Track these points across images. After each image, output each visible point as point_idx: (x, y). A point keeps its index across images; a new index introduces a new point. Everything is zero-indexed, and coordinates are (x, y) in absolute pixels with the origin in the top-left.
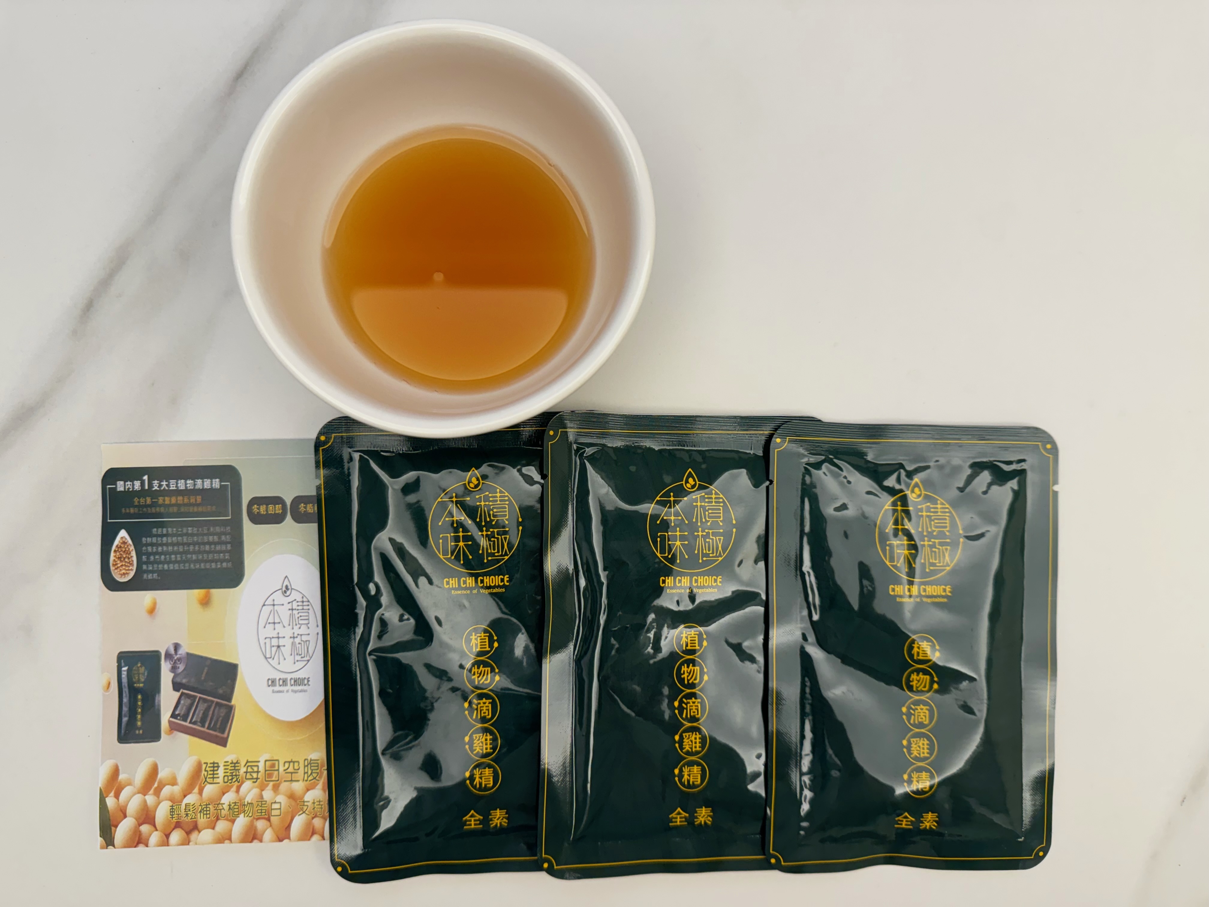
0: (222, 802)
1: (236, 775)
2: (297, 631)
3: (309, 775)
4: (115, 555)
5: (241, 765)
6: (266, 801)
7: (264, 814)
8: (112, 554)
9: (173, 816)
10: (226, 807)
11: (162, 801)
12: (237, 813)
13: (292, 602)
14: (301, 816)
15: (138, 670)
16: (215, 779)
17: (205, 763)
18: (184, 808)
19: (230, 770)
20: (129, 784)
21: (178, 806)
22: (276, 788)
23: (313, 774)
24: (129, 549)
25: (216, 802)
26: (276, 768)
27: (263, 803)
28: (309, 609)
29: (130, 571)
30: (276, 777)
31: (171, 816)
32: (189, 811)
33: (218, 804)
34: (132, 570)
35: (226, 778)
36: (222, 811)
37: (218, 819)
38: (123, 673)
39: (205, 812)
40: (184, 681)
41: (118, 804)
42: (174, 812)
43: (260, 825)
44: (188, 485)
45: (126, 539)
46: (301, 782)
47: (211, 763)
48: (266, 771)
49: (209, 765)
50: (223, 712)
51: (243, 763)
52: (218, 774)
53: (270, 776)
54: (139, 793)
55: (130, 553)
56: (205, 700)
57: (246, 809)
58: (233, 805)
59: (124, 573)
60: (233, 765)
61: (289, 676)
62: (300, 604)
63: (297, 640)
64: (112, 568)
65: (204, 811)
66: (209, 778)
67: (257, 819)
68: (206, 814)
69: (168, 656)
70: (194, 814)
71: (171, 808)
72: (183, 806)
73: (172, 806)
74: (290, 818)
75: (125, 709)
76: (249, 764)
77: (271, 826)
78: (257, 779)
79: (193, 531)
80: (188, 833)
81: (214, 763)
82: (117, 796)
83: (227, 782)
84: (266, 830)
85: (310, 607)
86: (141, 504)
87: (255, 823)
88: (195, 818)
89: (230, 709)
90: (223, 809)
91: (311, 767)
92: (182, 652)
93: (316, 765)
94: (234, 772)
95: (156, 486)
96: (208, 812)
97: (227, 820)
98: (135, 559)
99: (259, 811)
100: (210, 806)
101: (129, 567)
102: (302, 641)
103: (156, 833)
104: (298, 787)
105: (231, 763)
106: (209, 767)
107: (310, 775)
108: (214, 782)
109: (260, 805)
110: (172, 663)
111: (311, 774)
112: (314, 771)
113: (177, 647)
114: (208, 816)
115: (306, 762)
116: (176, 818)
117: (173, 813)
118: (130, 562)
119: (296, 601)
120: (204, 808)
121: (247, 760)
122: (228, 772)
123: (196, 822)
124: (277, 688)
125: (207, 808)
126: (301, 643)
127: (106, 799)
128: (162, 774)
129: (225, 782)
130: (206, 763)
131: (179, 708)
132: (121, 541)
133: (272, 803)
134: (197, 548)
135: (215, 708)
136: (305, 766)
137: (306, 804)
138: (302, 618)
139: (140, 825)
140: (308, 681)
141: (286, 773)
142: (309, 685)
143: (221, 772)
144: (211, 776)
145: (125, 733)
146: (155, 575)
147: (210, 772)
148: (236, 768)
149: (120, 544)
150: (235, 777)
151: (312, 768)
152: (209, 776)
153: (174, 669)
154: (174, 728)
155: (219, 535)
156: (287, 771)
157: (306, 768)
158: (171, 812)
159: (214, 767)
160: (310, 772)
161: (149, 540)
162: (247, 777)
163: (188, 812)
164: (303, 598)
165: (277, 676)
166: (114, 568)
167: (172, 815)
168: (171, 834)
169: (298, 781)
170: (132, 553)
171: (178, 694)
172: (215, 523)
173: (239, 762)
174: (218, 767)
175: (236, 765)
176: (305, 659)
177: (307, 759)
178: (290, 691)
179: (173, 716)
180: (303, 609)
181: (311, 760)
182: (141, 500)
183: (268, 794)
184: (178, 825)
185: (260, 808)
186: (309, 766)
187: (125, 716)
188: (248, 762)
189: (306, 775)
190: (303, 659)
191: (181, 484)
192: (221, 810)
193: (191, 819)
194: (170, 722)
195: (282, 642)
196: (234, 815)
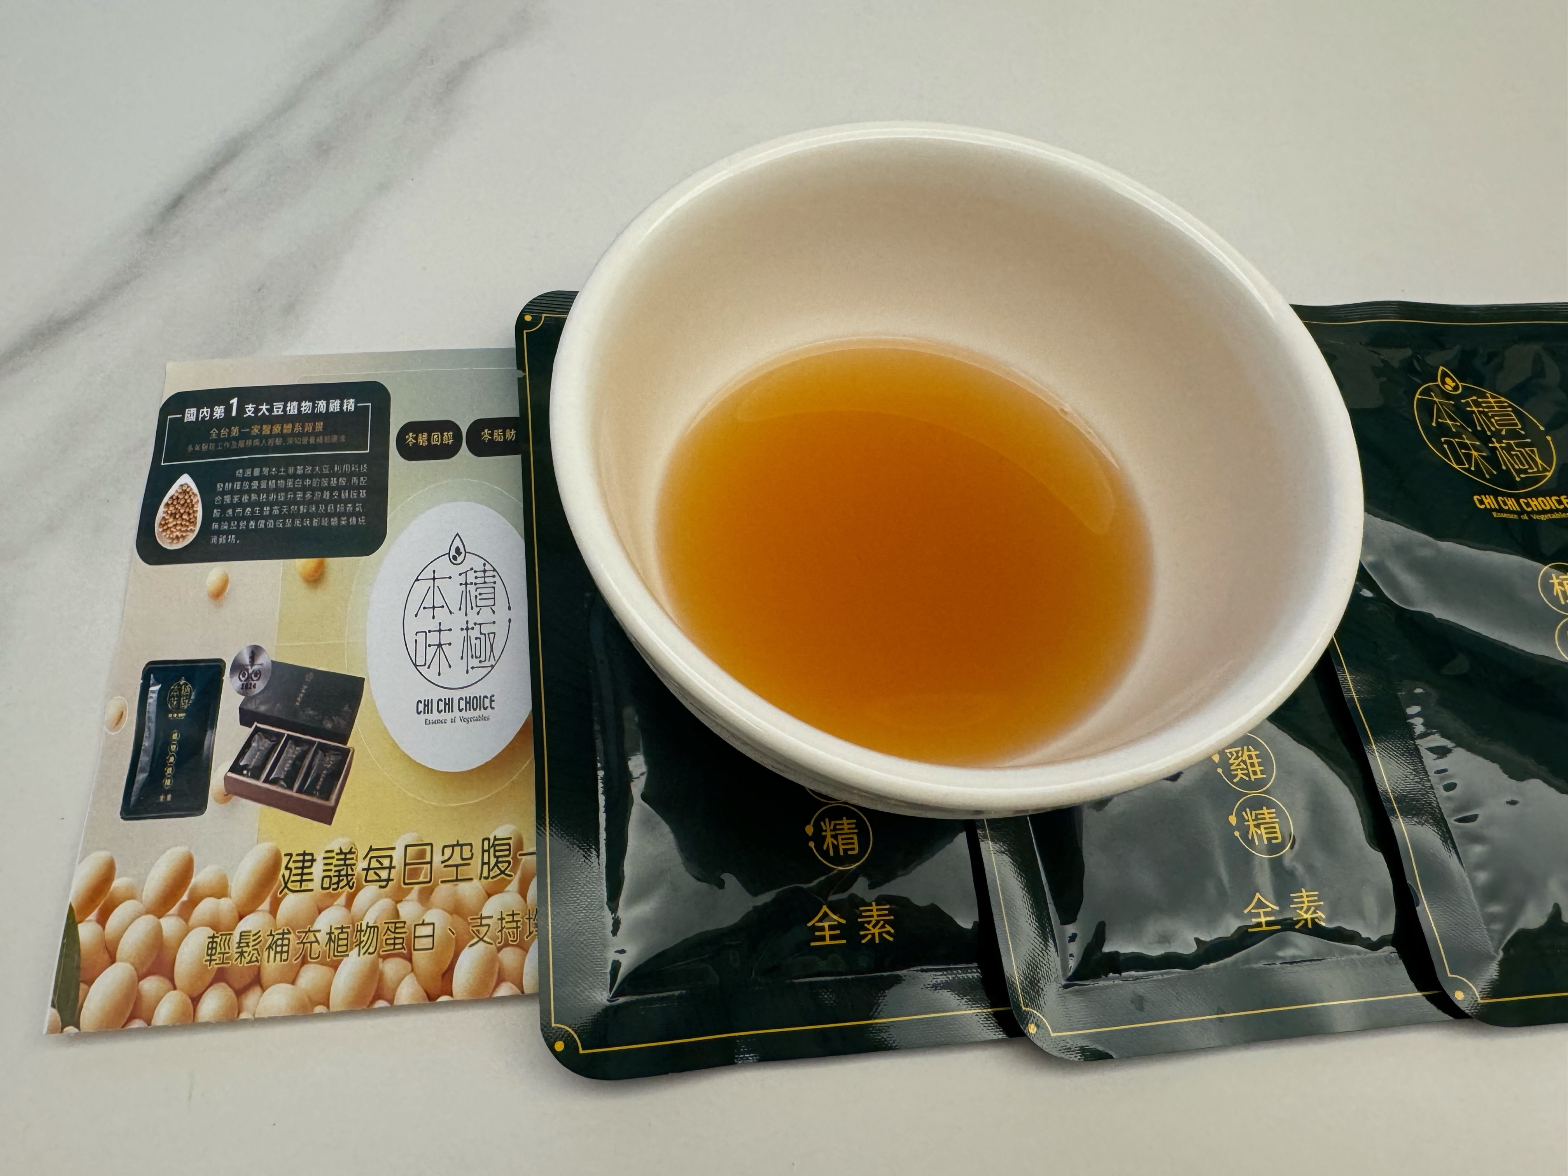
0: (316, 927)
1: (347, 875)
2: (473, 618)
3: (491, 867)
4: (166, 509)
5: (357, 856)
6: (404, 923)
7: (400, 946)
8: (162, 509)
9: (213, 958)
10: (322, 937)
11: (193, 928)
12: (345, 948)
13: (466, 572)
14: (474, 947)
15: (180, 690)
16: (304, 883)
17: (286, 855)
18: (237, 940)
19: (336, 866)
20: (132, 897)
21: (224, 937)
22: (425, 897)
23: (500, 865)
24: (192, 501)
25: (305, 927)
26: (428, 859)
27: (398, 925)
28: (495, 583)
29: (188, 533)
30: (426, 877)
31: (209, 958)
32: (248, 946)
33: (306, 932)
34: (192, 531)
35: (327, 880)
36: (315, 945)
37: (304, 962)
38: (150, 695)
39: (279, 949)
40: (262, 709)
41: (103, 935)
42: (216, 948)
43: (391, 968)
44: (302, 409)
45: (189, 487)
46: (476, 881)
47: (298, 855)
48: (406, 864)
49: (294, 858)
50: (330, 761)
51: (362, 852)
52: (311, 874)
53: (415, 873)
54: (147, 913)
55: (193, 506)
56: (297, 742)
57: (362, 939)
58: (336, 932)
59: (177, 537)
60: (342, 857)
61: (456, 695)
62: (482, 574)
63: (473, 634)
64: (157, 529)
65: (277, 946)
66: (293, 881)
67: (385, 958)
68: (282, 952)
69: (238, 667)
70: (255, 952)
71: (211, 940)
72: (236, 938)
73: (213, 937)
74: (452, 955)
75: (144, 759)
76: (372, 854)
77: (413, 970)
78: (388, 880)
79: (304, 471)
80: (240, 993)
81: (304, 854)
82: (102, 920)
83: (329, 888)
84: (404, 977)
85: (497, 579)
86: (222, 436)
87: (381, 966)
88: (257, 961)
89: (345, 755)
90: (317, 941)
91: (495, 851)
92: (263, 660)
93: (507, 847)
94: (343, 869)
95: (249, 411)
96: (285, 949)
97: (323, 963)
98: (199, 515)
99: (388, 942)
100: (291, 936)
101: (188, 526)
102: (481, 633)
103: (173, 993)
104: (470, 890)
105: (337, 854)
106: (295, 862)
107: (493, 868)
108: (302, 889)
109: (393, 930)
110: (243, 679)
111: (496, 865)
112: (500, 859)
113: (255, 652)
114: (285, 956)
115: (486, 842)
116: (217, 962)
117: (214, 951)
118: (190, 519)
119: (473, 571)
120: (278, 939)
121: (371, 846)
122: (330, 870)
123: (259, 968)
124: (435, 716)
125: (283, 939)
126: (480, 638)
127: (79, 926)
128: (201, 877)
129: (323, 888)
130: (291, 855)
131: (246, 756)
132: (180, 491)
133: (416, 925)
134: (308, 495)
135: (316, 753)
136: (484, 851)
137: (484, 922)
138: (483, 596)
139: (141, 977)
140: (492, 701)
141: (445, 866)
142: (493, 708)
143: (317, 869)
144: (299, 878)
145: (138, 801)
146: (232, 538)
147: (294, 872)
148: (348, 862)
149: (176, 495)
150: (345, 878)
151: (497, 854)
152: (293, 878)
153: (245, 688)
154: (233, 789)
155: (349, 476)
156: (446, 863)
157: (486, 854)
158: (208, 949)
159: (304, 861)
160: (493, 861)
161: (228, 486)
162: (368, 879)
163: (244, 949)
164: (484, 565)
165: (435, 694)
166: (161, 530)
167: (211, 955)
168: (204, 995)
169: (471, 879)
170: (195, 506)
171: (248, 731)
172: (342, 459)
173: (353, 850)
174: (313, 860)
175: (348, 856)
176: (487, 663)
177: (489, 839)
178: (458, 719)
179: (236, 768)
180: (485, 582)
181: (495, 839)
182: (222, 431)
183: (409, 909)
184: (220, 976)
185: (393, 936)
186: (492, 850)
187: (143, 771)
188: (371, 849)
189: (486, 867)
190: (483, 664)
191: (292, 408)
192: (311, 943)
193: (250, 962)
194: (226, 778)
195: (445, 637)
196: (338, 952)
